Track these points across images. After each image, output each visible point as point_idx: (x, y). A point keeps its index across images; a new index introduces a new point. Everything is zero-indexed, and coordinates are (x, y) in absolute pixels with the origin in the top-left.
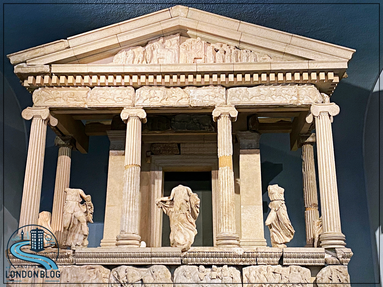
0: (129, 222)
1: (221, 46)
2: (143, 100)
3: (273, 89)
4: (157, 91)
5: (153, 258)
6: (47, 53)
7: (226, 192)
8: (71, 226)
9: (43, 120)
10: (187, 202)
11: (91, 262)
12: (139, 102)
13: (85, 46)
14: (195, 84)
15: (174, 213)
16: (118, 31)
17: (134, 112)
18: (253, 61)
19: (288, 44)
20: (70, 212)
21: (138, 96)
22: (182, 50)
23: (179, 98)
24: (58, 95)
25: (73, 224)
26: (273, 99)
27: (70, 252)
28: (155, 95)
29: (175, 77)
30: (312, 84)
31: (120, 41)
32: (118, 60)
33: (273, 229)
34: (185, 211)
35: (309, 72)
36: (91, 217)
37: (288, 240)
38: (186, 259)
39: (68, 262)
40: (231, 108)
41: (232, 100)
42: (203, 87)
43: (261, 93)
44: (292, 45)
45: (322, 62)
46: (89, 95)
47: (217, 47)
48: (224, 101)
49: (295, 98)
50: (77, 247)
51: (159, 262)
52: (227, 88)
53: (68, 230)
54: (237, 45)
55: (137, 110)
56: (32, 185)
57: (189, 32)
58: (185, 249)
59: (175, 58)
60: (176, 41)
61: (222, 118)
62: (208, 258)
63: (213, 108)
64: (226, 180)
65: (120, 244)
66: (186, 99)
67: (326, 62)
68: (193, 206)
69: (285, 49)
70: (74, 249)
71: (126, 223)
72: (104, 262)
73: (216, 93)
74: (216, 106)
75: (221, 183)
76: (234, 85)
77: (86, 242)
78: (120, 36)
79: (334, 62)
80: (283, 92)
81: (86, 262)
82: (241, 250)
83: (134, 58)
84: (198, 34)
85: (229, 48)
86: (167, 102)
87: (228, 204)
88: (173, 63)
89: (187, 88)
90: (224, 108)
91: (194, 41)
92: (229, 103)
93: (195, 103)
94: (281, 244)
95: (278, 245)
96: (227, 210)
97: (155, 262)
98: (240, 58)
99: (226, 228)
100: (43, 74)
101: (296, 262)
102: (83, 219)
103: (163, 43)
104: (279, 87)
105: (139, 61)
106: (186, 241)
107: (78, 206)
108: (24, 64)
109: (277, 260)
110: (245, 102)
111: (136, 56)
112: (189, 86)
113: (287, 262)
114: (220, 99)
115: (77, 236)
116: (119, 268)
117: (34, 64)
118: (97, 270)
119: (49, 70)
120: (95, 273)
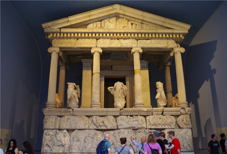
0: (96, 97)
1: (135, 22)
2: (101, 44)
3: (157, 41)
4: (107, 41)
5: (108, 113)
6: (59, 23)
7: (139, 84)
8: (71, 99)
9: (57, 53)
10: (121, 89)
11: (80, 114)
12: (99, 45)
13: (75, 21)
14: (124, 38)
15: (116, 94)
16: (90, 14)
17: (97, 49)
18: (148, 28)
19: (164, 22)
20: (70, 92)
21: (99, 43)
22: (117, 23)
23: (116, 44)
24: (63, 42)
25: (72, 98)
26: (157, 45)
27: (71, 110)
28: (106, 42)
29: (115, 35)
30: (173, 39)
31: (91, 19)
32: (89, 27)
33: (159, 100)
34: (121, 93)
35: (172, 34)
36: (79, 95)
37: (165, 104)
38: (122, 113)
39: (70, 114)
40: (139, 48)
41: (139, 45)
42: (127, 39)
43: (152, 42)
44: (165, 22)
45: (178, 30)
46: (77, 42)
47: (133, 22)
48: (136, 45)
49: (166, 45)
50: (74, 108)
51: (110, 114)
52: (137, 40)
53: (69, 101)
54: (141, 22)
55: (98, 48)
56: (53, 81)
57: (120, 16)
58: (121, 109)
59: (115, 26)
60: (115, 19)
61: (136, 53)
62: (131, 113)
63: (132, 48)
64: (138, 79)
65: (92, 107)
66: (120, 44)
67: (179, 30)
68: (124, 90)
69: (162, 24)
70: (73, 109)
71: (95, 98)
72: (86, 114)
73: (133, 42)
74: (133, 48)
75: (136, 81)
76: (141, 39)
77: (78, 106)
78: (91, 16)
79: (183, 30)
80: (161, 42)
81: (78, 114)
82: (146, 109)
83: (96, 26)
84: (124, 17)
85: (138, 23)
86: (111, 45)
87: (140, 90)
88: (114, 28)
89: (120, 39)
90: (136, 48)
91: (123, 20)
92: (138, 46)
93: (124, 46)
94: (162, 106)
95: (161, 107)
96: (139, 92)
97: (109, 114)
98: (143, 27)
99: (139, 100)
100: (57, 33)
101: (169, 114)
102: (76, 96)
103: (109, 20)
104: (160, 40)
105: (99, 28)
106: (122, 105)
107: (73, 90)
108: (49, 28)
109: (161, 113)
110: (146, 46)
111: (97, 25)
112: (121, 39)
113: (165, 114)
114: (135, 45)
115: (73, 103)
116: (93, 117)
117: (53, 28)
118: (83, 117)
119: (60, 31)
120: (82, 119)
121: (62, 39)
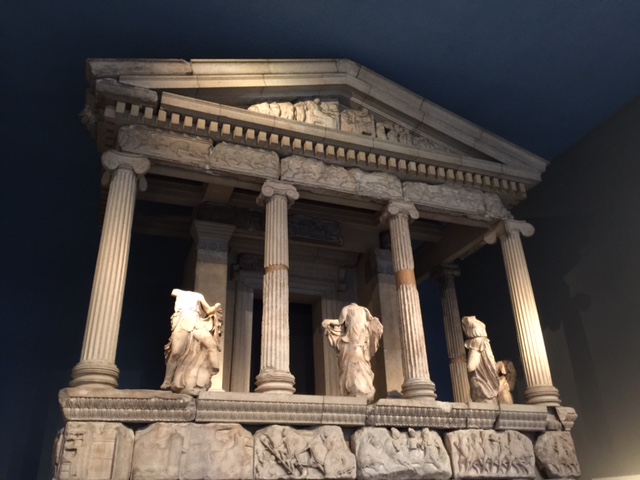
0: (280, 352)
1: (393, 126)
2: (293, 174)
9: (134, 174)
10: (367, 329)
11: (224, 417)
12: (287, 176)
13: (215, 79)
14: (366, 164)
15: (347, 345)
16: (266, 71)
17: (280, 188)
19: (477, 140)
20: (187, 328)
21: (286, 167)
22: (344, 119)
23: (341, 180)
24: (162, 143)
26: (457, 203)
27: (188, 398)
28: (310, 170)
29: (341, 150)
31: (268, 84)
33: (478, 377)
34: (363, 342)
35: (501, 178)
37: (496, 394)
38: (373, 416)
39: (184, 416)
40: (410, 206)
41: (409, 195)
42: (374, 173)
43: (444, 194)
45: (515, 168)
46: (212, 152)
47: (388, 126)
48: (400, 195)
50: (199, 390)
51: (333, 420)
52: (402, 181)
53: (178, 360)
54: (411, 127)
55: (286, 185)
57: (353, 98)
58: (368, 400)
60: (335, 106)
61: (400, 218)
62: (404, 417)
63: (388, 202)
66: (352, 184)
67: (520, 170)
68: (373, 336)
69: (474, 144)
70: (195, 393)
71: (275, 354)
72: (246, 418)
73: (391, 183)
74: (392, 201)
76: (412, 177)
78: (268, 78)
79: (527, 171)
80: (468, 197)
81: (216, 416)
82: (447, 406)
83: (280, 114)
84: (366, 104)
85: (404, 131)
86: (326, 182)
89: (353, 170)
90: (401, 204)
91: (358, 113)
92: (407, 199)
93: (364, 192)
94: (491, 398)
95: (487, 400)
97: (327, 420)
100: (147, 103)
101: (514, 425)
103: (319, 104)
104: (463, 192)
107: (198, 320)
108: (115, 81)
109: (491, 421)
111: (283, 112)
113: (503, 425)
114: (396, 192)
116: (269, 429)
117: (131, 83)
118: (235, 431)
119: (156, 99)
120: (230, 437)
121: (159, 130)
